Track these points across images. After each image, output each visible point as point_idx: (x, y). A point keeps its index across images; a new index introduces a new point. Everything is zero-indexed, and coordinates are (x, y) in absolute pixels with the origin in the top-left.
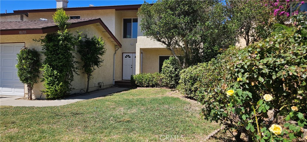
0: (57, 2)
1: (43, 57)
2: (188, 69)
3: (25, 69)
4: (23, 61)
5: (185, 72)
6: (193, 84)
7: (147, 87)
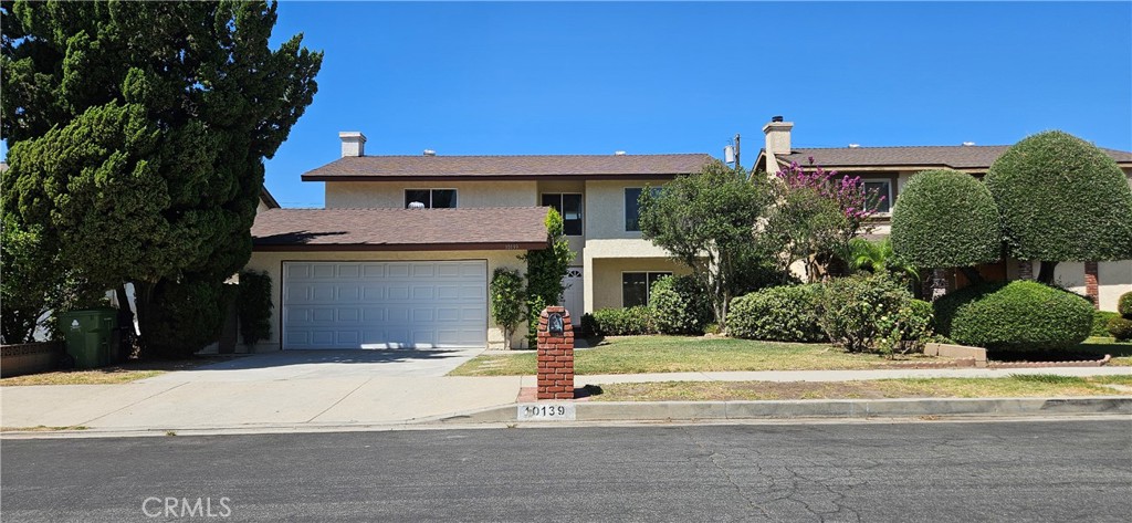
0: (344, 144)
1: (525, 282)
2: (745, 298)
3: (509, 302)
4: (508, 290)
5: (739, 301)
6: (757, 318)
7: (624, 334)
